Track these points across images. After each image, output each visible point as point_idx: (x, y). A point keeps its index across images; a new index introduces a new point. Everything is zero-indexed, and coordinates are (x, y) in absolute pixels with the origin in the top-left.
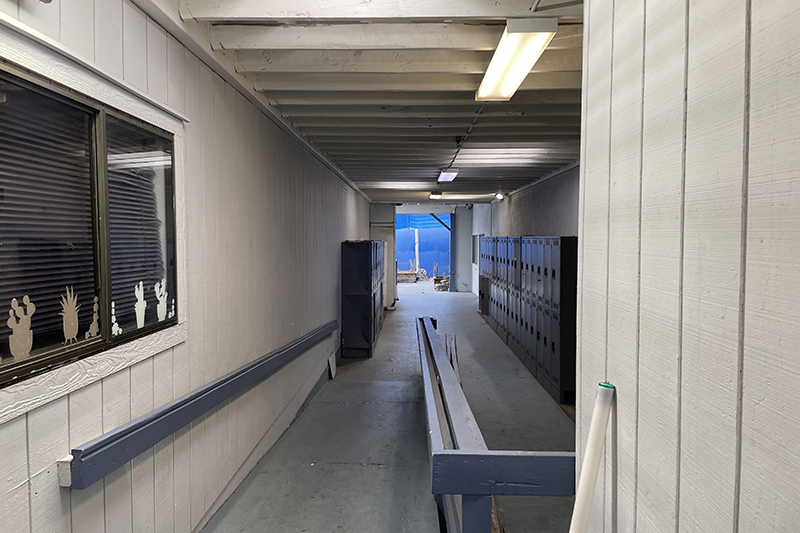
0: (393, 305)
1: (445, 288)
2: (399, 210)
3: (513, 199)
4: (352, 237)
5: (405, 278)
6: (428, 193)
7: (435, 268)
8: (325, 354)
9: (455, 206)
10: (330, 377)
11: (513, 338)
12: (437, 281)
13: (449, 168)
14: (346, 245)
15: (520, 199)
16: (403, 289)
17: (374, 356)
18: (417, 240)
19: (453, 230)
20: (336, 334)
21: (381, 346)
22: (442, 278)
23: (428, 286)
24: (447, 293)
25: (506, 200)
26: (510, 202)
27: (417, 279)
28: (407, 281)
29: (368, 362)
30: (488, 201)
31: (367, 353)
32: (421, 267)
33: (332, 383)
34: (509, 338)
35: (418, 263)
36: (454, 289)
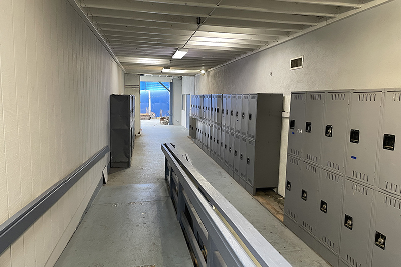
0: (139, 133)
1: (167, 123)
2: (142, 79)
3: (210, 74)
4: (116, 93)
5: (143, 117)
6: (162, 67)
7: (161, 112)
8: (101, 168)
9: (172, 78)
10: (104, 182)
11: (215, 153)
12: (162, 119)
13: (182, 48)
14: (113, 97)
15: (215, 74)
16: (144, 124)
17: (131, 165)
18: (150, 97)
19: (172, 91)
20: (107, 156)
21: (135, 160)
22: (165, 118)
23: (157, 122)
24: (168, 126)
25: (206, 74)
26: (208, 75)
27: (150, 118)
28: (145, 119)
29: (128, 171)
30: (194, 75)
31: (128, 165)
32: (152, 111)
33: (106, 187)
34: (211, 152)
35: (150, 109)
36: (172, 124)
